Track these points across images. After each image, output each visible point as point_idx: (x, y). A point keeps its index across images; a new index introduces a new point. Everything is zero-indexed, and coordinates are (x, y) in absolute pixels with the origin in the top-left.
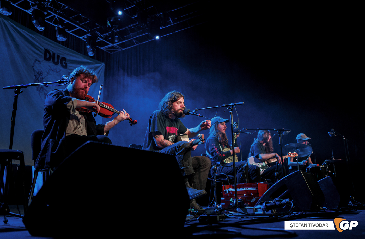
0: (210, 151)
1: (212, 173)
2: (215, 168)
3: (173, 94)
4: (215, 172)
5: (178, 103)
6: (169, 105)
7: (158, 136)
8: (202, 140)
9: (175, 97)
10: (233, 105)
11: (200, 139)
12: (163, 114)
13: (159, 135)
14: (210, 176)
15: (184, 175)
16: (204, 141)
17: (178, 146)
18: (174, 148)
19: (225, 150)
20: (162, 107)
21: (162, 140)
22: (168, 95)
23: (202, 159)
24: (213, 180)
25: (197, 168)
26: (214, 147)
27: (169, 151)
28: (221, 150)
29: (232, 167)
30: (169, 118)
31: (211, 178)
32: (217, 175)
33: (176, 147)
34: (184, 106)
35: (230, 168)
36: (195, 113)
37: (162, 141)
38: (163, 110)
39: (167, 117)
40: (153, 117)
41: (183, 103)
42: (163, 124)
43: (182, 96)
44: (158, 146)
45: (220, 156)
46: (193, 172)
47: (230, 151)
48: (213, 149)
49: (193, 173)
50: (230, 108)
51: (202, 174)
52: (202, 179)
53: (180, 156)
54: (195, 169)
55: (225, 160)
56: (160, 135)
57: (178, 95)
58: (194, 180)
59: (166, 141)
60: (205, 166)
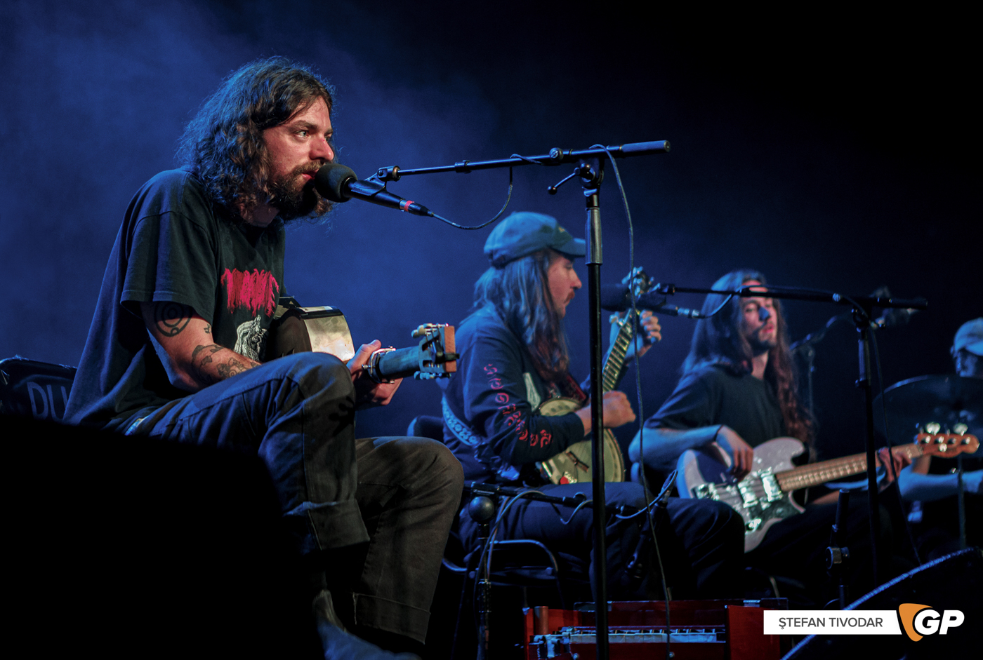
0: (467, 403)
1: (466, 530)
2: (488, 505)
3: (271, 81)
4: (486, 533)
5: (294, 132)
6: (240, 140)
7: (180, 326)
8: (441, 360)
9: (277, 96)
10: (602, 156)
11: (424, 347)
12: (201, 192)
13: (184, 321)
14: (454, 549)
15: (306, 551)
16: (452, 367)
17: (280, 381)
18: (257, 391)
19: (555, 407)
20: (202, 154)
21: (199, 348)
22: (236, 81)
23: (413, 455)
24: (472, 574)
25: (383, 504)
26: (496, 384)
27: (228, 406)
28: (529, 405)
29: (582, 508)
30: (239, 220)
31: (462, 565)
32: (496, 546)
33: (269, 387)
34: (331, 154)
35: (568, 509)
36: (384, 190)
37: (201, 356)
38: (203, 168)
39: (225, 213)
40: (143, 213)
41: (326, 135)
42: (207, 255)
43: (321, 94)
44: (179, 381)
45: (521, 438)
46: (357, 531)
47: (579, 413)
48: (490, 398)
49: (359, 540)
50: (585, 169)
51: (412, 540)
52: (412, 572)
53: (292, 437)
54: (370, 511)
55: (551, 462)
56: (190, 317)
57: (300, 85)
58: (368, 578)
59: (222, 356)
60: (428, 495)
